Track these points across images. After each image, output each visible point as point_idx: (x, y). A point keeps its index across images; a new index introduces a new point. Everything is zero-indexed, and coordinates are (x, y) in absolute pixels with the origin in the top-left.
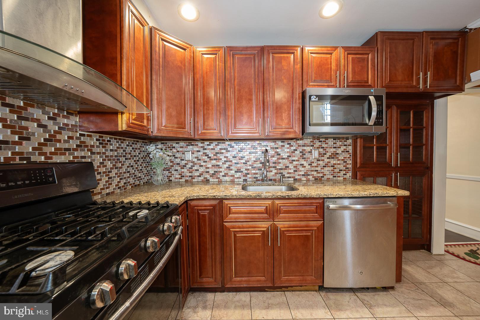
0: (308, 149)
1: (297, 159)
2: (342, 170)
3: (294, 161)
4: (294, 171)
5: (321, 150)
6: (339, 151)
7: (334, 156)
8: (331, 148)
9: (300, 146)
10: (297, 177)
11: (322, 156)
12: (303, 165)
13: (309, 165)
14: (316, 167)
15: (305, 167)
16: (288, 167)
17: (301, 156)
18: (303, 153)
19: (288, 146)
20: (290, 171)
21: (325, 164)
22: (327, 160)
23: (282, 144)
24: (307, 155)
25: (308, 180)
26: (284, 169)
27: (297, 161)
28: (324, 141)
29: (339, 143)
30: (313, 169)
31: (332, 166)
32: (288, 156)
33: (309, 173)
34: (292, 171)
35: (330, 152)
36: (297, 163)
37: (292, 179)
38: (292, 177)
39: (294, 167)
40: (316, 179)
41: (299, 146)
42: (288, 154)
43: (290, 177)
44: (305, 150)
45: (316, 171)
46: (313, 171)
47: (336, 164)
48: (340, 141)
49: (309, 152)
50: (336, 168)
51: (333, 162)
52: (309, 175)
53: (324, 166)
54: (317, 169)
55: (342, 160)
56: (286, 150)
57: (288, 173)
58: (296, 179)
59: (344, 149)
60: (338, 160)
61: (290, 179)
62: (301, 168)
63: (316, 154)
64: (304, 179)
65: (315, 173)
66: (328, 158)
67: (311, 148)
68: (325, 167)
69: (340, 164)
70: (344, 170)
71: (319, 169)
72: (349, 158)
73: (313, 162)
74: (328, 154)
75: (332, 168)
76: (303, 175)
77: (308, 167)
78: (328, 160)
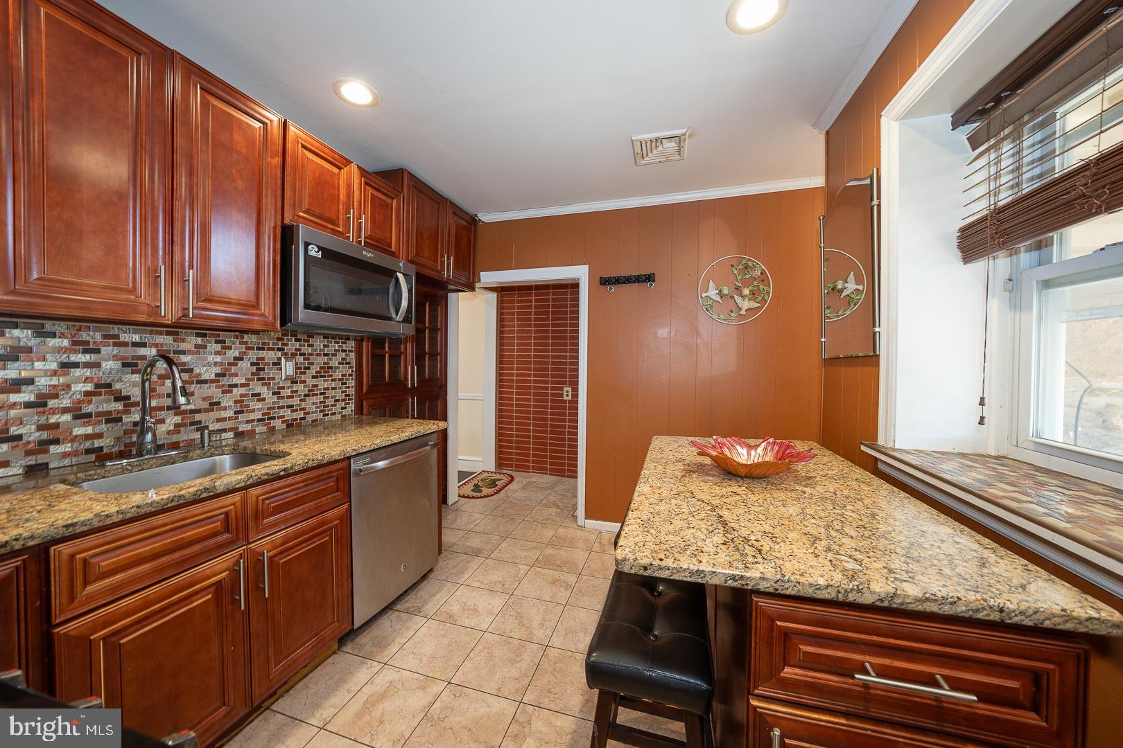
0: (270, 356)
1: (243, 381)
2: (338, 401)
3: (236, 386)
4: (236, 413)
5: (301, 359)
6: (334, 362)
7: (325, 371)
8: (319, 355)
9: (252, 349)
10: (244, 427)
11: (301, 373)
12: (259, 394)
13: (274, 394)
14: (289, 397)
15: (264, 399)
16: (219, 403)
17: (253, 374)
18: (258, 366)
19: (218, 347)
20: (223, 414)
21: (309, 391)
22: (311, 382)
23: (199, 341)
24: (270, 372)
25: (272, 430)
26: (206, 410)
27: (243, 385)
28: (305, 341)
29: (334, 346)
30: (281, 403)
31: (321, 394)
32: (217, 375)
33: (273, 413)
34: (230, 413)
35: (318, 363)
36: (243, 391)
37: (231, 435)
38: (231, 430)
39: (236, 402)
40: (289, 426)
41: (248, 348)
42: (218, 370)
43: (224, 430)
44: (263, 359)
45: (288, 407)
46: (282, 407)
47: (327, 389)
48: (336, 342)
49: (274, 364)
50: (328, 398)
51: (322, 384)
52: (273, 418)
53: (305, 395)
54: (290, 402)
55: (339, 380)
56: (211, 358)
57: (219, 420)
58: (242, 433)
59: (343, 359)
60: (332, 380)
61: (224, 435)
62: (255, 405)
63: (289, 368)
64: (260, 429)
65: (287, 414)
66: (314, 377)
67: (279, 354)
68: (308, 395)
69: (335, 388)
70: (343, 400)
71: (295, 401)
72: (350, 375)
73: (283, 388)
74: (314, 370)
75: (321, 398)
76: (259, 420)
77: (271, 399)
78: (314, 381)
